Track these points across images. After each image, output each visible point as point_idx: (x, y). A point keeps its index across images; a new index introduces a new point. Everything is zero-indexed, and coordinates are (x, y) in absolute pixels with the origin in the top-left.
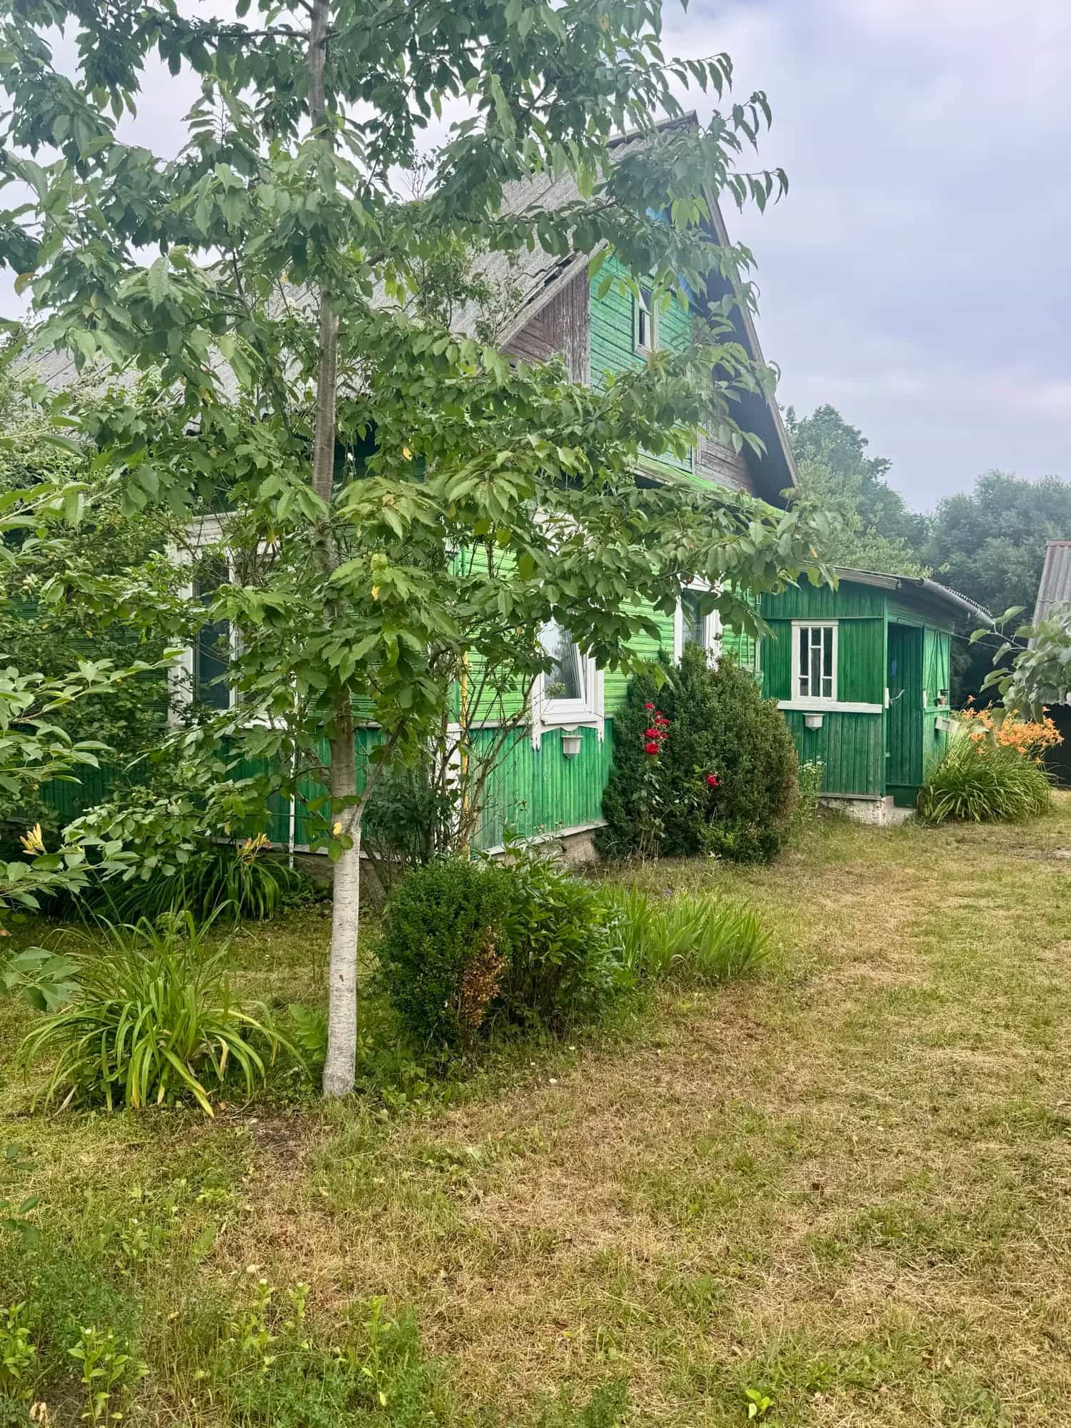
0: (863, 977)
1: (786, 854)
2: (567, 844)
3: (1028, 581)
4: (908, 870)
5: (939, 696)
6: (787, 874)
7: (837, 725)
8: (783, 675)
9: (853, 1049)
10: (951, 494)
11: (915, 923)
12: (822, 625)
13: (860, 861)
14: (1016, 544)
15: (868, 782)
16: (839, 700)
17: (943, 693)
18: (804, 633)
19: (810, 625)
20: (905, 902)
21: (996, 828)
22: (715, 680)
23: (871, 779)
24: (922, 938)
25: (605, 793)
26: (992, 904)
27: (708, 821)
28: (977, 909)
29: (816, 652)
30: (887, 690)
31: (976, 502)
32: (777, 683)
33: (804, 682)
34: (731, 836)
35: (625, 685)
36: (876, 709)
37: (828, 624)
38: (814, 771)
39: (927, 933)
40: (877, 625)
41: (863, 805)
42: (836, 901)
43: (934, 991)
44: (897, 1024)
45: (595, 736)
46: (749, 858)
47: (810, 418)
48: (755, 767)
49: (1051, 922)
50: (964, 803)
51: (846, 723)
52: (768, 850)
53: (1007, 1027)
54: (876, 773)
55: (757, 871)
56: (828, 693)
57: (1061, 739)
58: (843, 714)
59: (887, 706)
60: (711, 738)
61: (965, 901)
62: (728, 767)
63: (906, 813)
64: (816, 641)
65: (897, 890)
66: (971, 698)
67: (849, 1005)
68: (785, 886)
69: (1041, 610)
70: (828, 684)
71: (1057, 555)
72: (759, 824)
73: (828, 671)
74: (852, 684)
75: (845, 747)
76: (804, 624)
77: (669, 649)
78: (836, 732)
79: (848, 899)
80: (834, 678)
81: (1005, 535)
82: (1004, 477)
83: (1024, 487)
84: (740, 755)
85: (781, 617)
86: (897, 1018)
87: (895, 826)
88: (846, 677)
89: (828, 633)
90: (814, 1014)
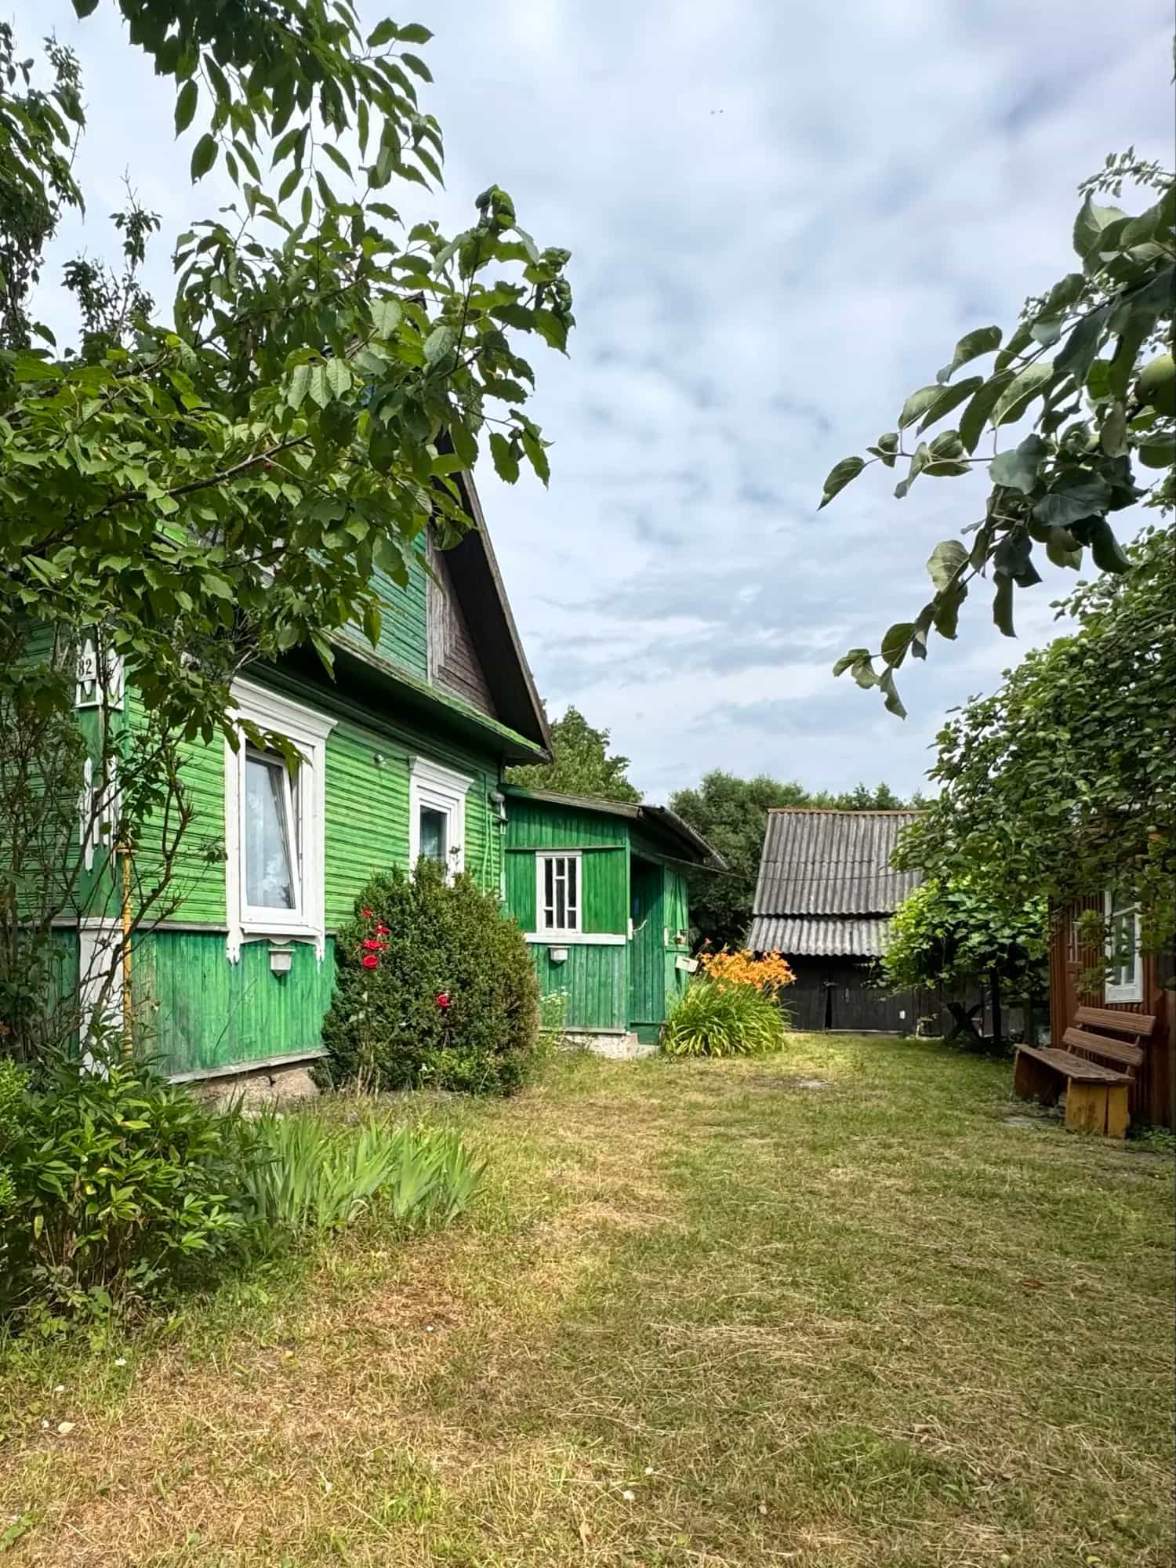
0: (605, 1221)
1: (529, 1085)
2: (276, 1077)
3: (747, 864)
4: (653, 1101)
5: (679, 935)
6: (526, 1107)
7: (581, 957)
8: (528, 908)
9: (589, 1330)
10: (680, 790)
11: (665, 1154)
12: (566, 856)
13: (603, 1093)
14: (735, 832)
15: (613, 1015)
16: (584, 931)
17: (682, 933)
18: (549, 863)
19: (555, 857)
20: (653, 1132)
21: (737, 1062)
22: (451, 896)
23: (615, 1011)
24: (673, 1171)
25: (326, 1018)
26: (743, 1132)
27: (440, 1050)
28: (729, 1139)
29: (561, 883)
30: (630, 921)
31: (702, 796)
32: (522, 916)
33: (549, 914)
34: (465, 1065)
35: (352, 899)
36: (620, 940)
37: (571, 854)
38: (558, 1002)
39: (678, 1165)
40: (620, 854)
41: (608, 1039)
42: (579, 1132)
43: (694, 1236)
44: (651, 1286)
45: (312, 954)
46: (486, 1089)
47: (560, 721)
48: (492, 990)
49: (813, 1149)
50: (705, 1038)
51: (591, 956)
52: (509, 1082)
53: (795, 1284)
54: (620, 1006)
55: (492, 1104)
56: (573, 924)
57: (793, 978)
58: (588, 946)
59: (630, 937)
60: (444, 956)
61: (713, 1130)
62: (463, 988)
63: (650, 1048)
64: (561, 872)
65: (643, 1121)
66: (708, 941)
67: (586, 1261)
68: (523, 1118)
69: (766, 867)
70: (573, 914)
71: (778, 821)
72: (497, 1052)
73: (573, 903)
74: (596, 915)
75: (590, 979)
76: (548, 855)
77: (402, 867)
78: (581, 965)
79: (590, 1130)
80: (578, 909)
81: (725, 823)
82: (724, 775)
83: (740, 783)
84: (477, 976)
85: (526, 847)
86: (648, 1277)
87: (639, 1061)
88: (590, 908)
89: (572, 862)
90: (538, 1276)
